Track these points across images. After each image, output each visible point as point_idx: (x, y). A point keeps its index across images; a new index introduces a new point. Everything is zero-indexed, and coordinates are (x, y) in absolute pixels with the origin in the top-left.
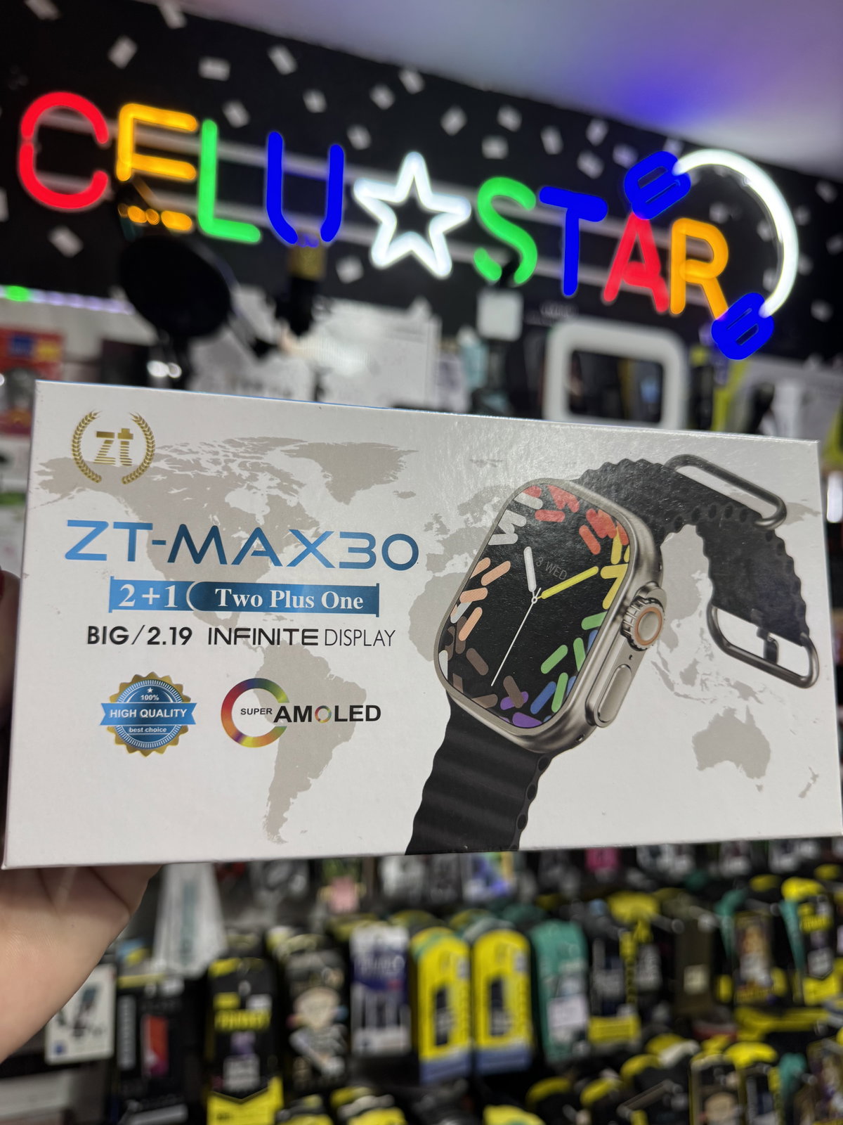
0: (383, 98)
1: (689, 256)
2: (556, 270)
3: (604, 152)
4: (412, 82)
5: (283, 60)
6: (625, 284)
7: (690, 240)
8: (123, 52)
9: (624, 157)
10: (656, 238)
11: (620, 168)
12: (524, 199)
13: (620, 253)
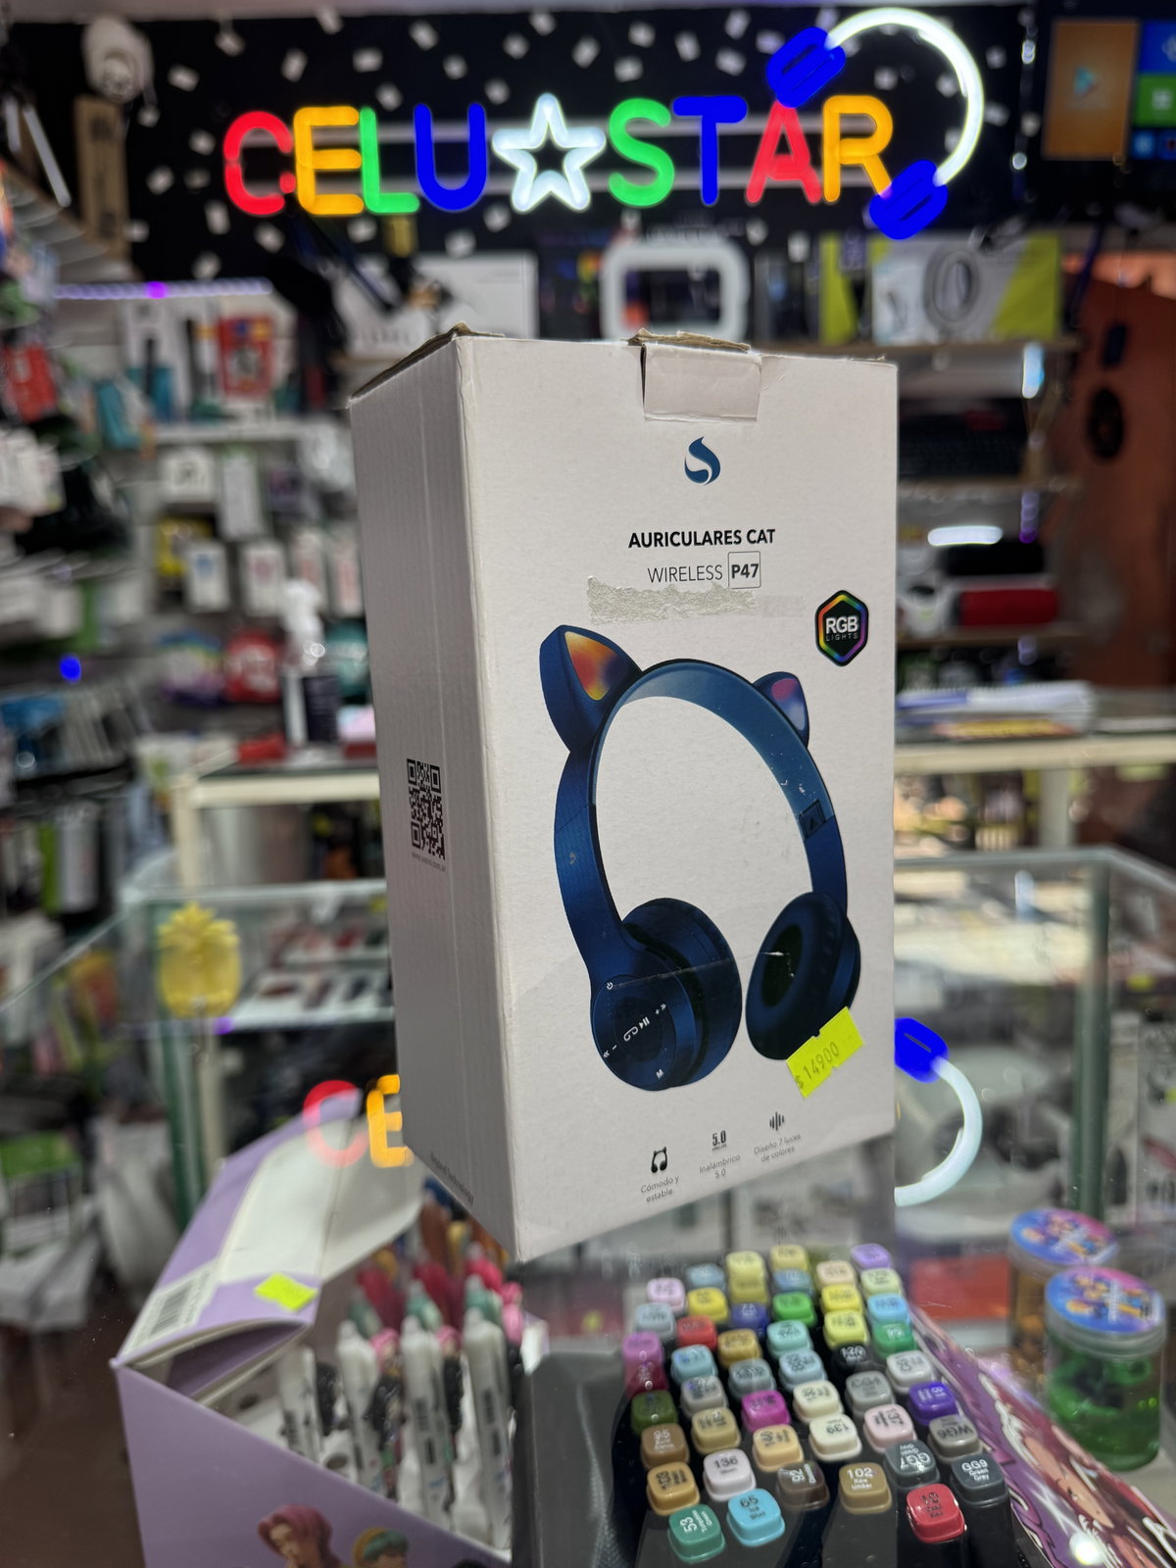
0: (516, 47)
1: (845, 135)
2: (694, 181)
3: (745, 45)
4: (543, 23)
5: (424, 36)
6: (771, 180)
7: (844, 117)
8: (294, 66)
9: (769, 43)
10: (805, 124)
11: (766, 56)
12: (657, 116)
13: (765, 151)
